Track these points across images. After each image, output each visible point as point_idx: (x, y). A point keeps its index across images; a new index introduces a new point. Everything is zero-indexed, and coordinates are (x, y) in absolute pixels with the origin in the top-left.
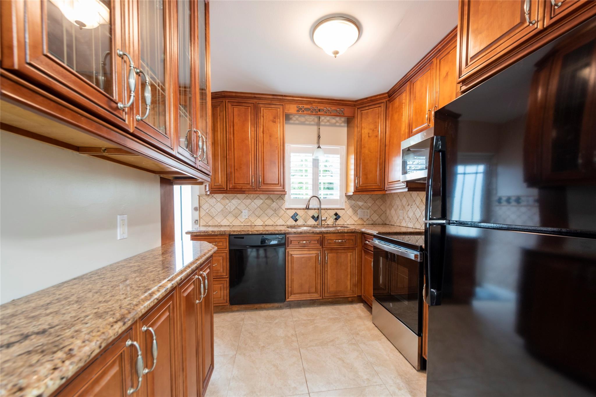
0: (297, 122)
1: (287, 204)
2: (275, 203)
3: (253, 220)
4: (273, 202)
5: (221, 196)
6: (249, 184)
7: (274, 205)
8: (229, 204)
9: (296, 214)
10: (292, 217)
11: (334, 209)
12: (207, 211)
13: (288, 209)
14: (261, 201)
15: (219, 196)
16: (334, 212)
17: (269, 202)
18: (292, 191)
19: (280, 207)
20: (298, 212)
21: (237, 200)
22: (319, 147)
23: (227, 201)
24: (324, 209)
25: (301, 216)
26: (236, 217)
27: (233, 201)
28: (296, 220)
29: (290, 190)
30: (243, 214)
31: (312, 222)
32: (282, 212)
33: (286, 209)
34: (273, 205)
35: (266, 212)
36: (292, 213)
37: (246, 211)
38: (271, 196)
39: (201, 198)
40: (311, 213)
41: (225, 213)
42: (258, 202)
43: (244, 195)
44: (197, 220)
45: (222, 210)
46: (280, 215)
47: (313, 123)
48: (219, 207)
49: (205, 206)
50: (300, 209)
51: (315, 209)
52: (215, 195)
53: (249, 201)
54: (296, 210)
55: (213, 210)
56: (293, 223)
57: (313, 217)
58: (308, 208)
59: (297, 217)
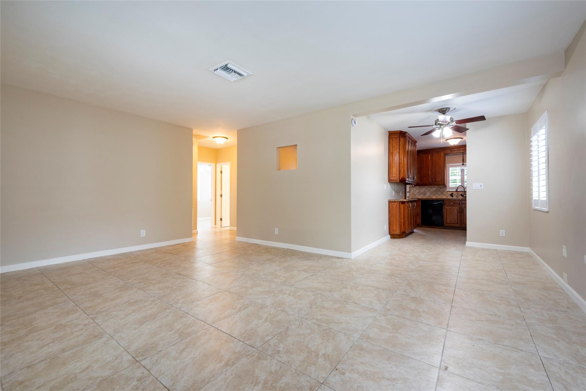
0: (452, 154)
1: (448, 190)
2: (441, 189)
3: (431, 196)
4: (441, 188)
5: (418, 187)
6: (429, 182)
7: (441, 190)
8: (421, 190)
9: (452, 194)
10: (450, 195)
12: (413, 193)
13: (448, 191)
14: (436, 188)
15: (417, 187)
17: (439, 189)
18: (450, 184)
19: (444, 191)
20: (453, 193)
21: (425, 188)
22: (463, 164)
25: (455, 194)
26: (424, 195)
27: (423, 189)
28: (452, 196)
29: (449, 183)
30: (427, 193)
31: (461, 197)
35: (437, 193)
36: (450, 193)
37: (429, 193)
38: (440, 186)
39: (410, 188)
40: (461, 193)
41: (420, 193)
42: (434, 189)
43: (428, 186)
44: (408, 196)
45: (418, 192)
46: (444, 194)
48: (417, 191)
49: (412, 191)
50: (454, 191)
51: (462, 191)
52: (416, 187)
53: (430, 188)
55: (415, 192)
56: (451, 197)
57: (462, 195)
58: (457, 191)
59: (453, 195)
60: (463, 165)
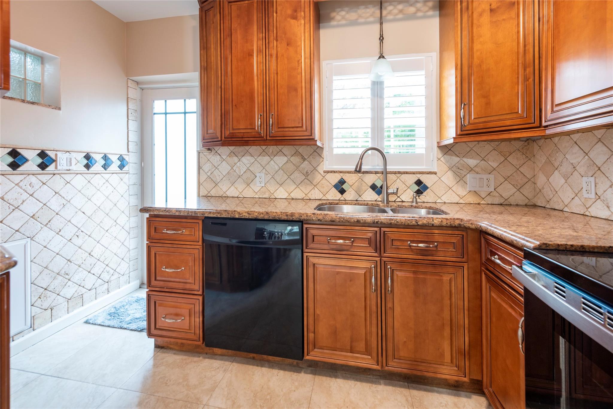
0: (343, 22)
1: (327, 165)
2: (305, 162)
3: (272, 190)
4: (304, 159)
6: (255, 129)
7: (305, 165)
8: (238, 164)
9: (342, 182)
10: (336, 186)
11: (414, 173)
12: (209, 174)
13: (328, 172)
14: (285, 159)
16: (415, 178)
17: (296, 160)
18: (335, 143)
19: (316, 169)
20: (346, 177)
21: (249, 158)
22: (382, 57)
23: (236, 159)
24: (395, 173)
25: (351, 183)
26: (248, 185)
28: (342, 192)
30: (258, 179)
31: (370, 196)
32: (318, 177)
33: (325, 172)
34: (302, 166)
35: (292, 177)
36: (335, 179)
37: (263, 175)
38: (300, 150)
39: (201, 154)
40: (370, 179)
41: (233, 178)
42: (281, 160)
45: (229, 173)
46: (315, 183)
47: (371, 19)
48: (225, 168)
49: (206, 167)
50: (349, 172)
51: (376, 173)
53: (267, 158)
54: (341, 174)
55: (216, 172)
56: (338, 196)
57: (373, 187)
58: (358, 170)
59: (344, 187)
60: (380, 58)
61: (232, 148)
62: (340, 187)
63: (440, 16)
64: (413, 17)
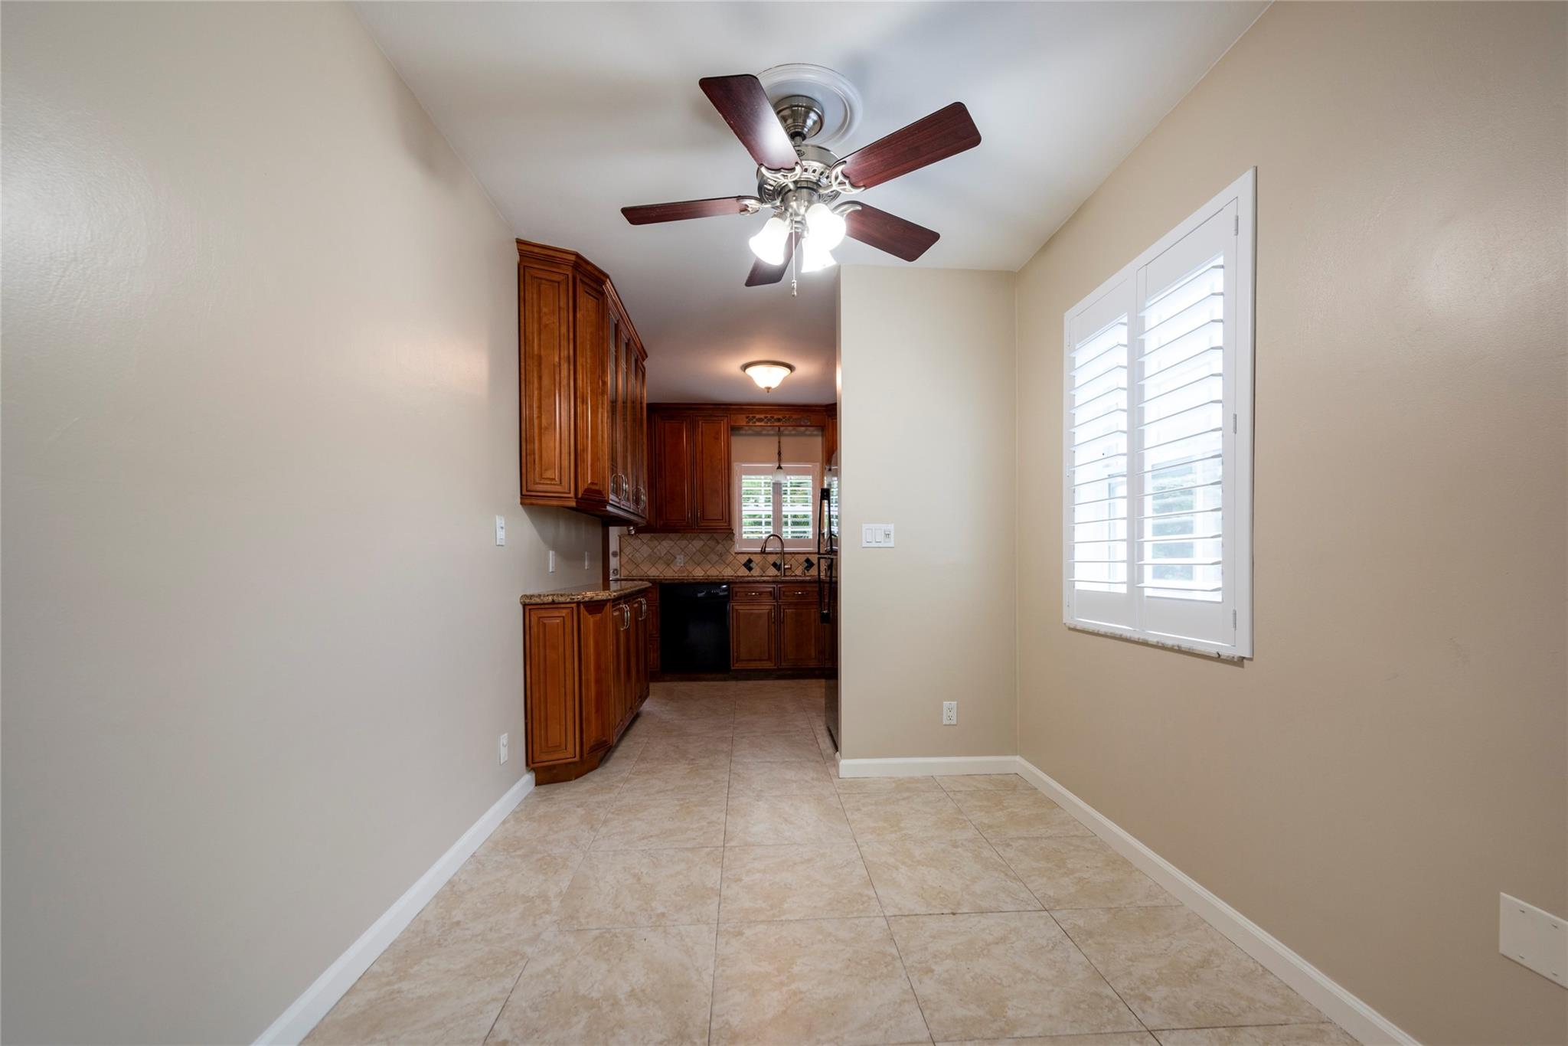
0: (750, 432)
1: (738, 548)
2: (720, 545)
3: (690, 570)
4: (718, 543)
5: (648, 536)
6: (685, 520)
7: (719, 548)
8: (659, 547)
9: (750, 561)
10: (745, 565)
11: (804, 553)
12: (630, 556)
13: (738, 553)
14: (702, 543)
15: (646, 537)
16: (804, 557)
17: (712, 543)
18: (745, 529)
19: (728, 551)
20: (753, 557)
21: (670, 542)
22: (780, 467)
23: (656, 543)
24: (790, 553)
25: (757, 562)
26: (669, 566)
27: (664, 543)
28: (750, 569)
29: (741, 527)
30: (678, 560)
31: (772, 571)
32: (731, 558)
33: (736, 553)
34: (717, 548)
35: (708, 558)
36: (744, 559)
37: (682, 556)
38: (715, 535)
39: (622, 539)
40: (771, 559)
41: (653, 560)
42: (698, 544)
43: (680, 535)
44: (616, 570)
45: (650, 555)
46: (727, 562)
47: (772, 432)
48: (645, 551)
49: (628, 550)
50: (756, 553)
51: (777, 553)
52: (641, 536)
53: (685, 542)
54: (749, 555)
55: (637, 555)
56: (747, 573)
57: (775, 565)
58: (763, 552)
59: (751, 565)
60: (778, 468)
61: (652, 534)
62: (748, 565)
63: (822, 436)
64: (803, 434)
